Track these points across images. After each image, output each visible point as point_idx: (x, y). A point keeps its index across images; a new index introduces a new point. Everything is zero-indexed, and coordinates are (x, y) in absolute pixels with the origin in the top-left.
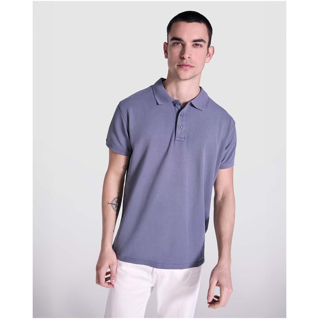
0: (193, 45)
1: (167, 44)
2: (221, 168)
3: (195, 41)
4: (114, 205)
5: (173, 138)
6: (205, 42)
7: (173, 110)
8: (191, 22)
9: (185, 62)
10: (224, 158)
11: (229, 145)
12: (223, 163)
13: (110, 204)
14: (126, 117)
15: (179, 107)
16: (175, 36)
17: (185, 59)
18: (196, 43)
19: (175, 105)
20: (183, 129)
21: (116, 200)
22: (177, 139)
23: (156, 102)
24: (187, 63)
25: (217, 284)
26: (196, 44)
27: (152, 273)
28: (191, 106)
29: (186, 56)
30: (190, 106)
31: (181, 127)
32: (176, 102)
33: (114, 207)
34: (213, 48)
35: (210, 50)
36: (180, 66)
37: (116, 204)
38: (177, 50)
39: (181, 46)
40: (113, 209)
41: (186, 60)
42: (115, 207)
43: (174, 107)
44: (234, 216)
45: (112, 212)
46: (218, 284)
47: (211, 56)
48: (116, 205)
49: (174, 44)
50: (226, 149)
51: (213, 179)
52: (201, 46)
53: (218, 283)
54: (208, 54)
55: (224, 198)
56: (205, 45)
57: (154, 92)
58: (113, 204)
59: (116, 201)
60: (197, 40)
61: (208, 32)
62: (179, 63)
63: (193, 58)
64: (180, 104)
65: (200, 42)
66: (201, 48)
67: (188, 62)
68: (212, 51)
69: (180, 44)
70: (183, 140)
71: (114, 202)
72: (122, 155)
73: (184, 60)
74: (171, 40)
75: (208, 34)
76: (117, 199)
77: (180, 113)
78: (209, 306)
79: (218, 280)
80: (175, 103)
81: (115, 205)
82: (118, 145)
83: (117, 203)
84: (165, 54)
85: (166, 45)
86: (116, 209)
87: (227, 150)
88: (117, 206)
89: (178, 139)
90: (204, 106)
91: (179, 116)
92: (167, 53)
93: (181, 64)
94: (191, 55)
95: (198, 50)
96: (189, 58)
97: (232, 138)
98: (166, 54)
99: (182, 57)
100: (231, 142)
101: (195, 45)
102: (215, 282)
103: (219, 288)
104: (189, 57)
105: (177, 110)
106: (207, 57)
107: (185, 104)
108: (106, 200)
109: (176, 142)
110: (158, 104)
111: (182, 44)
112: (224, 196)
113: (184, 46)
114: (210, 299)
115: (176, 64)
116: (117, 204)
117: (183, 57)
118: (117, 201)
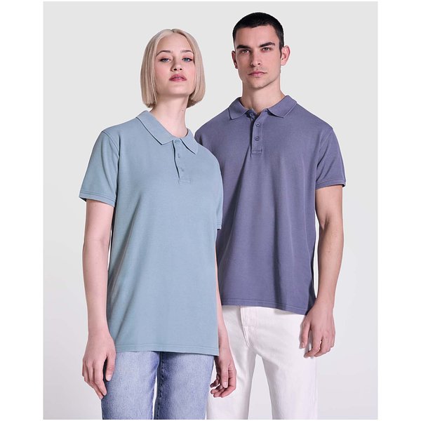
0: (262, 50)
1: (235, 52)
3: (262, 46)
5: (249, 152)
6: (274, 44)
9: (255, 69)
16: (241, 44)
18: (265, 47)
19: (249, 116)
20: (260, 140)
22: (253, 152)
23: (229, 118)
24: (258, 70)
26: (265, 49)
28: (269, 115)
29: (255, 63)
31: (257, 139)
32: (250, 113)
36: (251, 74)
38: (245, 58)
39: (248, 53)
41: (256, 67)
47: (287, 56)
49: (241, 52)
52: (271, 49)
56: (276, 48)
60: (265, 44)
62: (250, 72)
63: (264, 63)
64: (254, 114)
65: (269, 45)
66: (271, 51)
67: (259, 68)
68: (287, 51)
69: (248, 51)
70: (261, 152)
74: (238, 48)
77: (255, 123)
85: (234, 54)
89: (255, 152)
90: (286, 113)
91: (255, 127)
93: (252, 72)
94: (261, 61)
95: (268, 54)
99: (251, 64)
104: (259, 64)
106: (282, 59)
107: (260, 114)
109: (252, 156)
111: (250, 51)
113: (251, 52)
115: (247, 73)
117: (253, 65)
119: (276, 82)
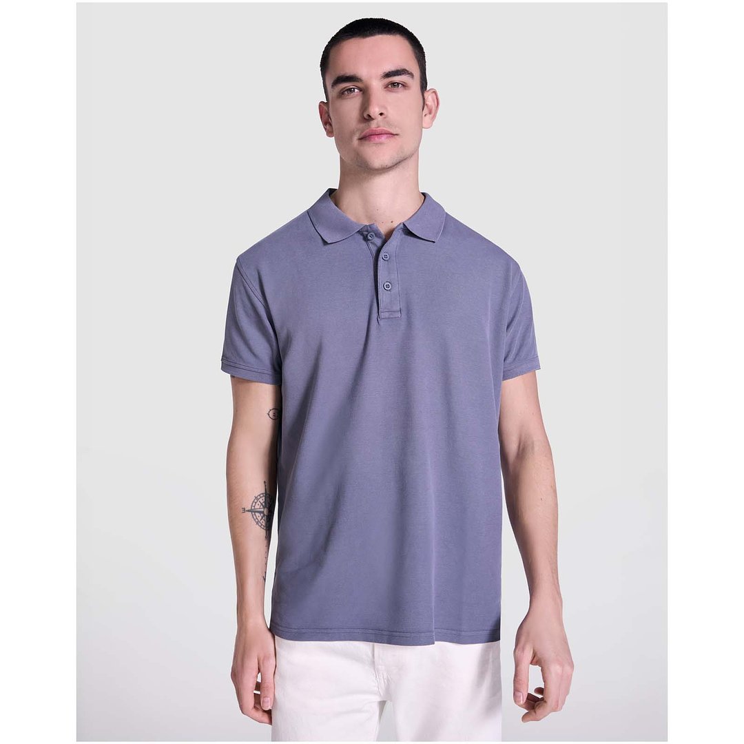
0: (386, 87)
1: (327, 104)
2: (505, 378)
3: (388, 75)
4: (257, 514)
5: (375, 315)
6: (411, 75)
7: (364, 251)
8: (372, 35)
9: (373, 125)
10: (509, 352)
11: (514, 317)
12: (510, 364)
13: (248, 511)
14: (258, 288)
15: (378, 242)
16: (342, 73)
17: (373, 119)
18: (393, 79)
19: (366, 239)
20: (396, 290)
21: (261, 500)
22: (382, 315)
23: (320, 241)
24: (378, 127)
25: (533, 660)
26: (394, 84)
27: (374, 662)
28: (406, 236)
29: (374, 110)
30: (404, 236)
31: (388, 286)
32: (367, 231)
33: (259, 519)
34: (435, 92)
35: (429, 97)
36: (364, 138)
37: (262, 510)
38: (350, 107)
39: (357, 95)
40: (257, 523)
41: (375, 121)
42: (260, 517)
43: (364, 242)
44: (555, 491)
45: (254, 530)
46: (536, 660)
47: (433, 111)
48: (263, 512)
49: (342, 94)
50: (508, 327)
51: (495, 409)
52: (404, 85)
53: (534, 656)
54: (426, 107)
55: (523, 449)
56: (415, 84)
57: (314, 220)
58: (255, 512)
59: (262, 504)
60: (393, 72)
61: (415, 53)
62: (362, 132)
63: (391, 113)
64: (378, 235)
65: (400, 75)
66: (407, 91)
67: (381, 124)
68: (434, 101)
69: (356, 90)
70: (399, 315)
71: (257, 507)
72: (261, 384)
73: (372, 122)
74: (332, 86)
75: (416, 57)
76: (264, 498)
77: (382, 255)
78: (525, 718)
79: (534, 650)
80: (366, 233)
81: (260, 512)
82: (251, 359)
83: (264, 508)
84: (325, 129)
85: (325, 108)
86: (264, 524)
87: (512, 330)
88: (264, 515)
89: (387, 315)
90: (438, 233)
91: (381, 262)
92: (331, 125)
93: (367, 131)
94: (386, 108)
95: (400, 95)
96: (383, 116)
97: (520, 299)
98: (328, 127)
99: (365, 116)
100: (517, 308)
101: (390, 86)
102: (528, 655)
103: (538, 668)
104: (381, 114)
105: (374, 249)
106: (425, 115)
107: (390, 234)
108: (236, 504)
109: (381, 323)
110: (325, 243)
111: (361, 90)
112: (521, 444)
113: (365, 92)
114: (520, 697)
115: (355, 138)
116: (266, 511)
117: (369, 116)
118: (265, 502)
119: (411, 162)
